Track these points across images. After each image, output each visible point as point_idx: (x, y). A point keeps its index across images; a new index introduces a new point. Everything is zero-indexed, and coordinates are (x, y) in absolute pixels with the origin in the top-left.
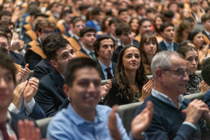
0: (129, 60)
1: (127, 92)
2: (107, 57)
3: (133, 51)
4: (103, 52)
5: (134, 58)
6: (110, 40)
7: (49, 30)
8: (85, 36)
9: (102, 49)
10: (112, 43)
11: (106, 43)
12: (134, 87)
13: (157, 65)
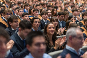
0: (50, 29)
1: (49, 44)
2: (36, 27)
3: (52, 25)
4: (35, 25)
5: (52, 29)
6: (38, 19)
7: (9, 13)
8: (24, 16)
9: (34, 23)
10: (39, 21)
11: (36, 21)
12: (51, 42)
13: (70, 34)
